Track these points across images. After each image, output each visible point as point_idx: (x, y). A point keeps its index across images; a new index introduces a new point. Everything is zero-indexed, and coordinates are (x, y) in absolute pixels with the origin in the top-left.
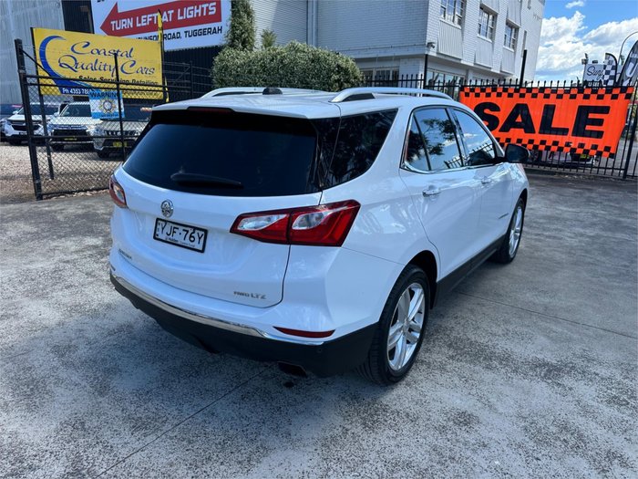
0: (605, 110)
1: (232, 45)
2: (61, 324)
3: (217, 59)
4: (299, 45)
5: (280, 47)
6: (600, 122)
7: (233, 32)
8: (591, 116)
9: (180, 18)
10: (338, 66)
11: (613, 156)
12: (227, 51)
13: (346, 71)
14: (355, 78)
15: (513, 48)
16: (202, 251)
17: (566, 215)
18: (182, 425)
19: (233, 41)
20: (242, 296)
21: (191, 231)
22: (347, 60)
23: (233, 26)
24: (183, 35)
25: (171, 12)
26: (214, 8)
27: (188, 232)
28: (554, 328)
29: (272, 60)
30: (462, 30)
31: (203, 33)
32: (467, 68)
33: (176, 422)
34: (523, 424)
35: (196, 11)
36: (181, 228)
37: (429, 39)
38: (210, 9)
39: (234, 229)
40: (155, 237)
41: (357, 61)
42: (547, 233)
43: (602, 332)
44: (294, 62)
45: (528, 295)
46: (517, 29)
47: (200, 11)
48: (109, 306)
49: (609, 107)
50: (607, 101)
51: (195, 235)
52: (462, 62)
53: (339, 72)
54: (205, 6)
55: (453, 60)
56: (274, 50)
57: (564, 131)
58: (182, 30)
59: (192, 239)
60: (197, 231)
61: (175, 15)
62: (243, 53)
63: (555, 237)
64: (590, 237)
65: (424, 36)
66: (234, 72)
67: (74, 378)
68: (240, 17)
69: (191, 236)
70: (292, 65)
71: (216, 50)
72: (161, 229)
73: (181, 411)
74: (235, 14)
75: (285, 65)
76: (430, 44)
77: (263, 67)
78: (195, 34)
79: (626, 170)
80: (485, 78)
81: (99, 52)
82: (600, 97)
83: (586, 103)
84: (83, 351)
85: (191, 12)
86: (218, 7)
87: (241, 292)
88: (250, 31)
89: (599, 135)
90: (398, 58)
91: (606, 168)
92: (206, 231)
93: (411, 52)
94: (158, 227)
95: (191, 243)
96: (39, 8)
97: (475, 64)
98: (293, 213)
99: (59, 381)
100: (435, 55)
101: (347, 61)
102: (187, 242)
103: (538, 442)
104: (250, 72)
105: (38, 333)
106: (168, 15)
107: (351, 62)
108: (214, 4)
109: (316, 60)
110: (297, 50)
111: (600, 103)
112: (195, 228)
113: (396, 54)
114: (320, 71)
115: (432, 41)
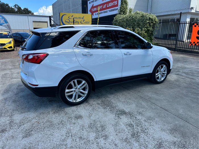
1: (120, 14)
3: (115, 18)
4: (139, 12)
7: (120, 9)
9: (108, 6)
10: (150, 18)
12: (118, 15)
13: (152, 19)
14: (156, 21)
16: (23, 64)
19: (120, 12)
23: (121, 8)
24: (108, 11)
25: (106, 5)
26: (117, 3)
28: (143, 103)
29: (130, 17)
31: (113, 10)
34: (92, 122)
35: (112, 4)
37: (191, 6)
38: (116, 3)
44: (136, 17)
47: (113, 4)
53: (149, 20)
54: (114, 2)
56: (131, 14)
58: (108, 10)
61: (107, 6)
62: (122, 16)
65: (189, 5)
68: (123, 5)
71: (115, 15)
74: (122, 4)
75: (133, 19)
76: (192, 8)
77: (127, 19)
78: (111, 11)
81: (75, 18)
85: (111, 4)
86: (118, 2)
88: (126, 9)
93: (184, 11)
96: (77, 7)
100: (195, 12)
101: (153, 16)
104: (123, 21)
106: (105, 6)
108: (117, 1)
109: (143, 16)
110: (138, 14)
113: (178, 13)
114: (143, 20)
115: (193, 7)
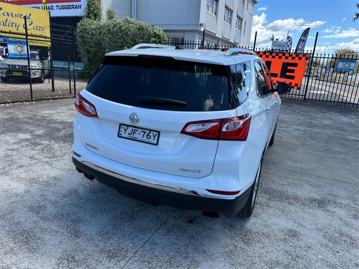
0: (295, 65)
1: (88, 17)
2: (27, 191)
3: (79, 24)
4: (130, 19)
5: (119, 19)
6: (293, 71)
7: (89, 9)
8: (289, 68)
10: (155, 33)
11: (299, 89)
12: (85, 20)
13: (159, 37)
14: (164, 41)
15: (240, 29)
16: (157, 144)
17: (286, 120)
18: (139, 252)
19: (89, 14)
20: (185, 171)
21: (147, 132)
22: (159, 30)
23: (89, 5)
24: (55, 7)
27: (145, 132)
28: (310, 180)
29: (114, 27)
30: (217, 18)
31: (69, 7)
32: (218, 39)
33: (134, 251)
34: (322, 234)
36: (140, 131)
37: (201, 22)
39: (183, 132)
40: (119, 136)
41: (165, 31)
42: (281, 129)
43: (333, 181)
44: (128, 29)
45: (289, 162)
46: (242, 20)
48: (55, 178)
49: (297, 64)
50: (296, 61)
51: (151, 134)
52: (216, 35)
53: (155, 37)
55: (212, 34)
56: (115, 21)
57: (275, 75)
58: (54, 5)
59: (149, 137)
60: (152, 132)
62: (95, 22)
63: (286, 131)
64: (302, 131)
65: (198, 19)
66: (90, 33)
67: (53, 228)
69: (147, 135)
70: (126, 31)
71: (78, 19)
72: (123, 131)
73: (134, 243)
75: (122, 31)
76: (201, 25)
77: (109, 31)
78: (63, 8)
79: (305, 96)
80: (227, 45)
81: (8, 15)
82: (293, 58)
83: (286, 61)
84: (50, 209)
87: (184, 169)
88: (99, 9)
89: (292, 78)
90: (184, 31)
91: (296, 95)
92: (159, 133)
93: (191, 28)
94: (121, 129)
95: (148, 140)
97: (222, 37)
98: (223, 121)
99: (43, 231)
100: (203, 30)
102: (145, 139)
103: (334, 243)
104: (100, 33)
105: (13, 199)
107: (162, 31)
109: (141, 29)
110: (130, 23)
111: (293, 61)
112: (151, 131)
113: (183, 29)
114: (144, 35)
115: (202, 23)
